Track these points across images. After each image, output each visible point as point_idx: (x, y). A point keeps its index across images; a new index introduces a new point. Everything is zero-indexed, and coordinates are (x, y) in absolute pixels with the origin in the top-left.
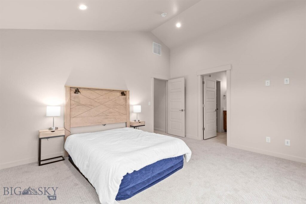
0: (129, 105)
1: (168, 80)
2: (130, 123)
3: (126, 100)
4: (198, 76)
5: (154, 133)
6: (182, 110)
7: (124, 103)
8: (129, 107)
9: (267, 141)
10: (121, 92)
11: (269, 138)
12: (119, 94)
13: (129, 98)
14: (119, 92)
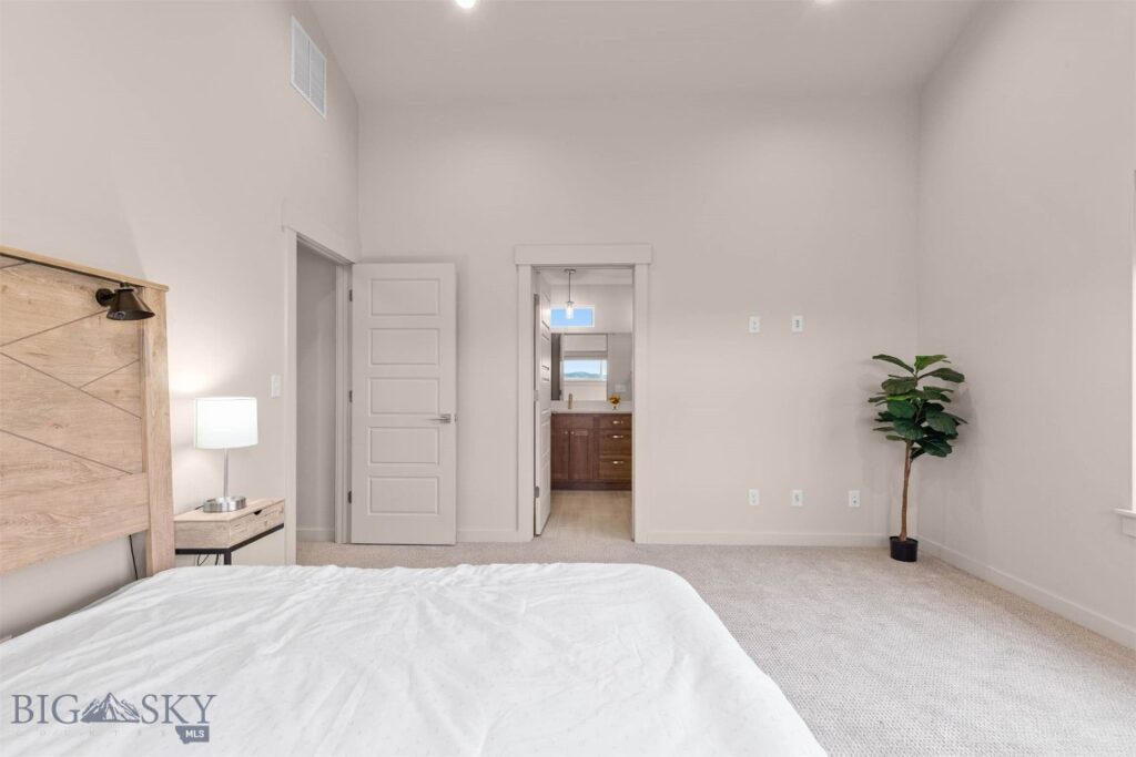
0: (163, 398)
1: (350, 265)
2: (178, 528)
3: (138, 357)
4: (517, 266)
5: (299, 567)
6: (446, 420)
7: (123, 377)
8: (168, 414)
9: (751, 503)
10: (95, 286)
11: (756, 491)
12: (78, 300)
13: (162, 342)
14: (80, 280)
